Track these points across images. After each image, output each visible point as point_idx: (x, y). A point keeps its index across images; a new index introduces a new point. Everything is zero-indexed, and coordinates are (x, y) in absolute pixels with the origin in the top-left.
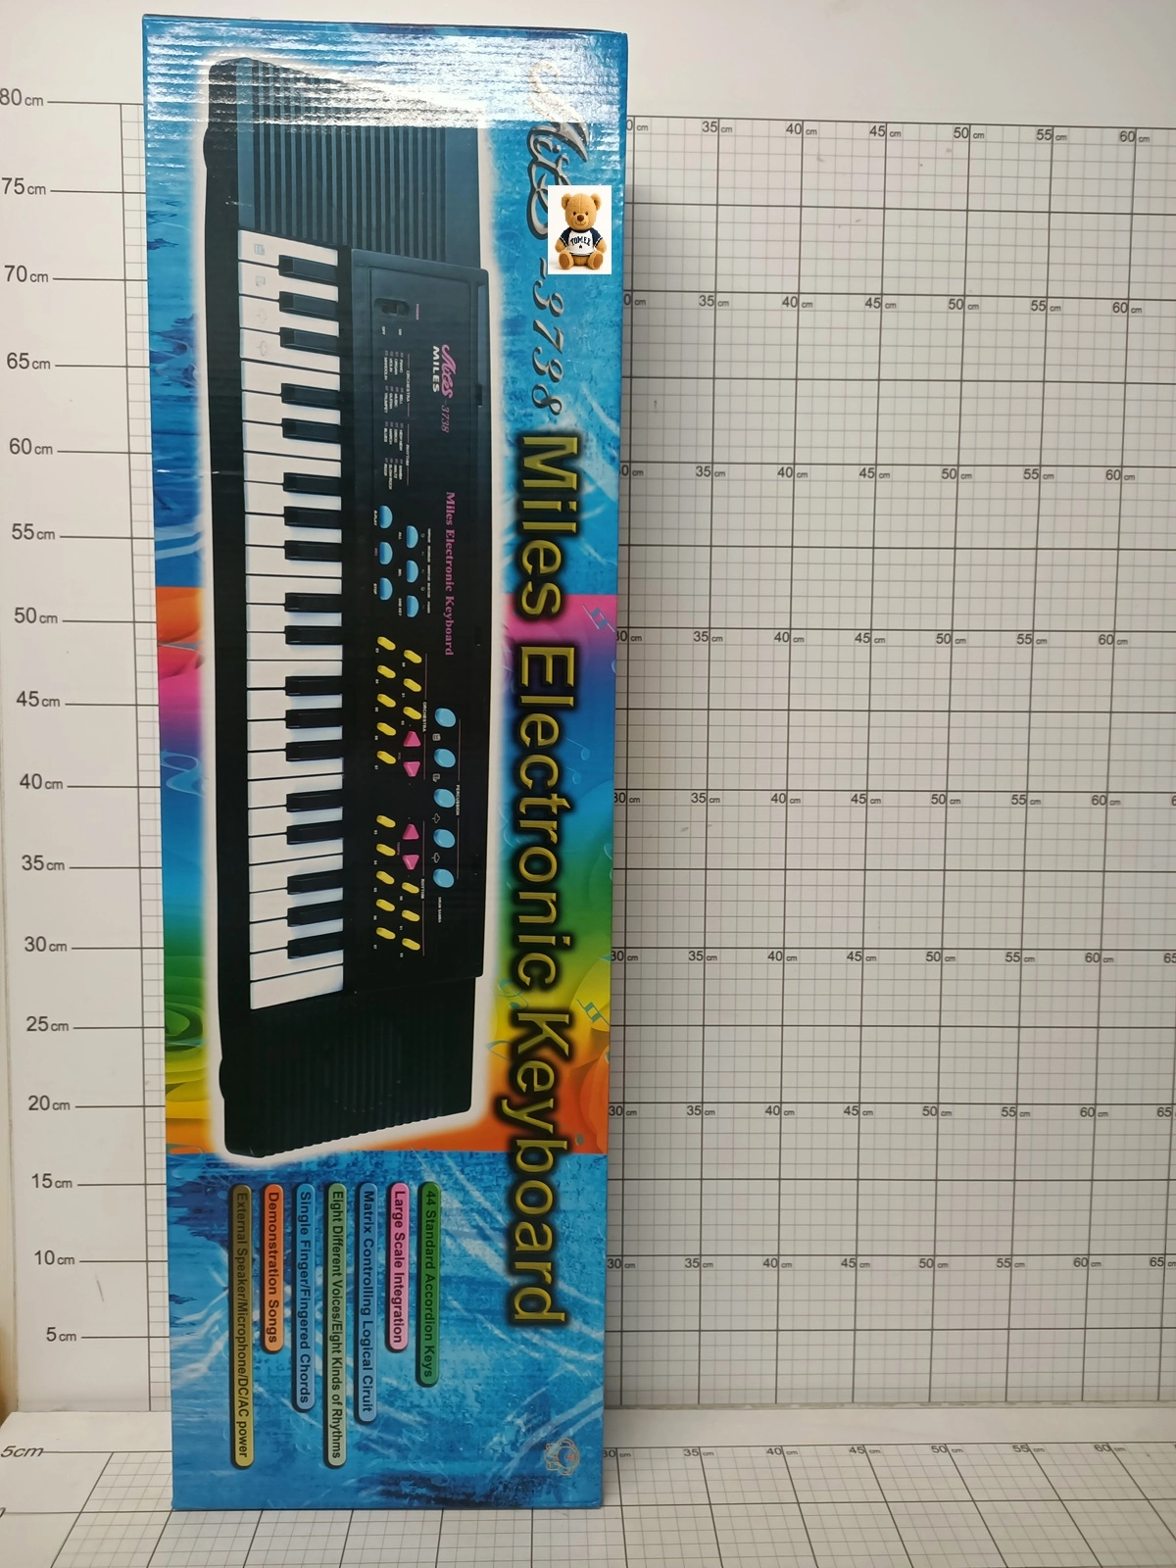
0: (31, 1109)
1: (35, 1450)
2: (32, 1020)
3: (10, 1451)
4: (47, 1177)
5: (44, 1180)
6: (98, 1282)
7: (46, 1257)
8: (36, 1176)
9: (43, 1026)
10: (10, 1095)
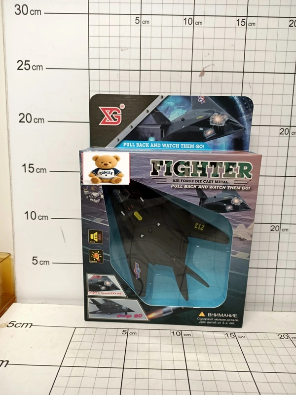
0: (20, 122)
1: (28, 324)
2: (20, 63)
3: (13, 324)
4: (31, 166)
5: (29, 167)
6: (62, 231)
7: (31, 215)
8: (25, 165)
9: (27, 67)
10: (7, 112)
